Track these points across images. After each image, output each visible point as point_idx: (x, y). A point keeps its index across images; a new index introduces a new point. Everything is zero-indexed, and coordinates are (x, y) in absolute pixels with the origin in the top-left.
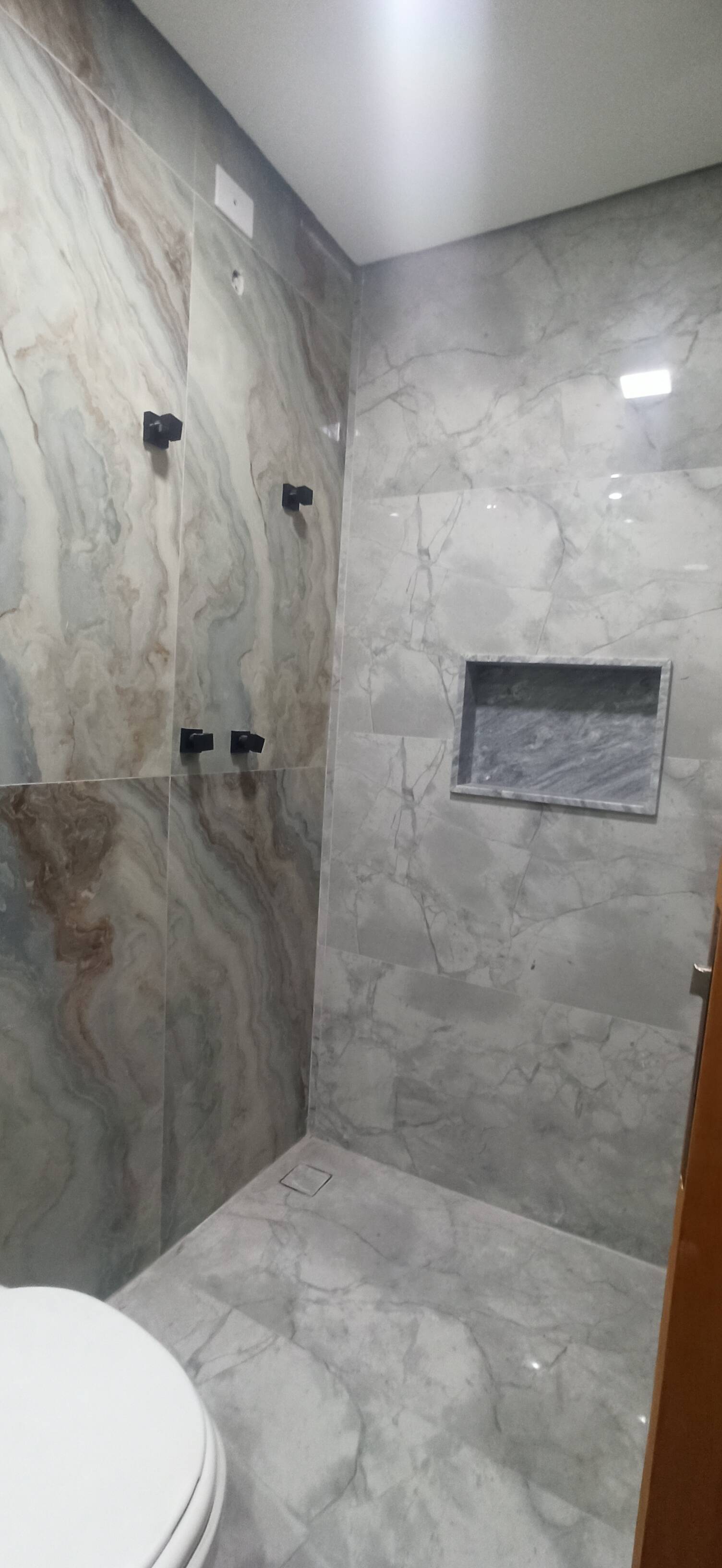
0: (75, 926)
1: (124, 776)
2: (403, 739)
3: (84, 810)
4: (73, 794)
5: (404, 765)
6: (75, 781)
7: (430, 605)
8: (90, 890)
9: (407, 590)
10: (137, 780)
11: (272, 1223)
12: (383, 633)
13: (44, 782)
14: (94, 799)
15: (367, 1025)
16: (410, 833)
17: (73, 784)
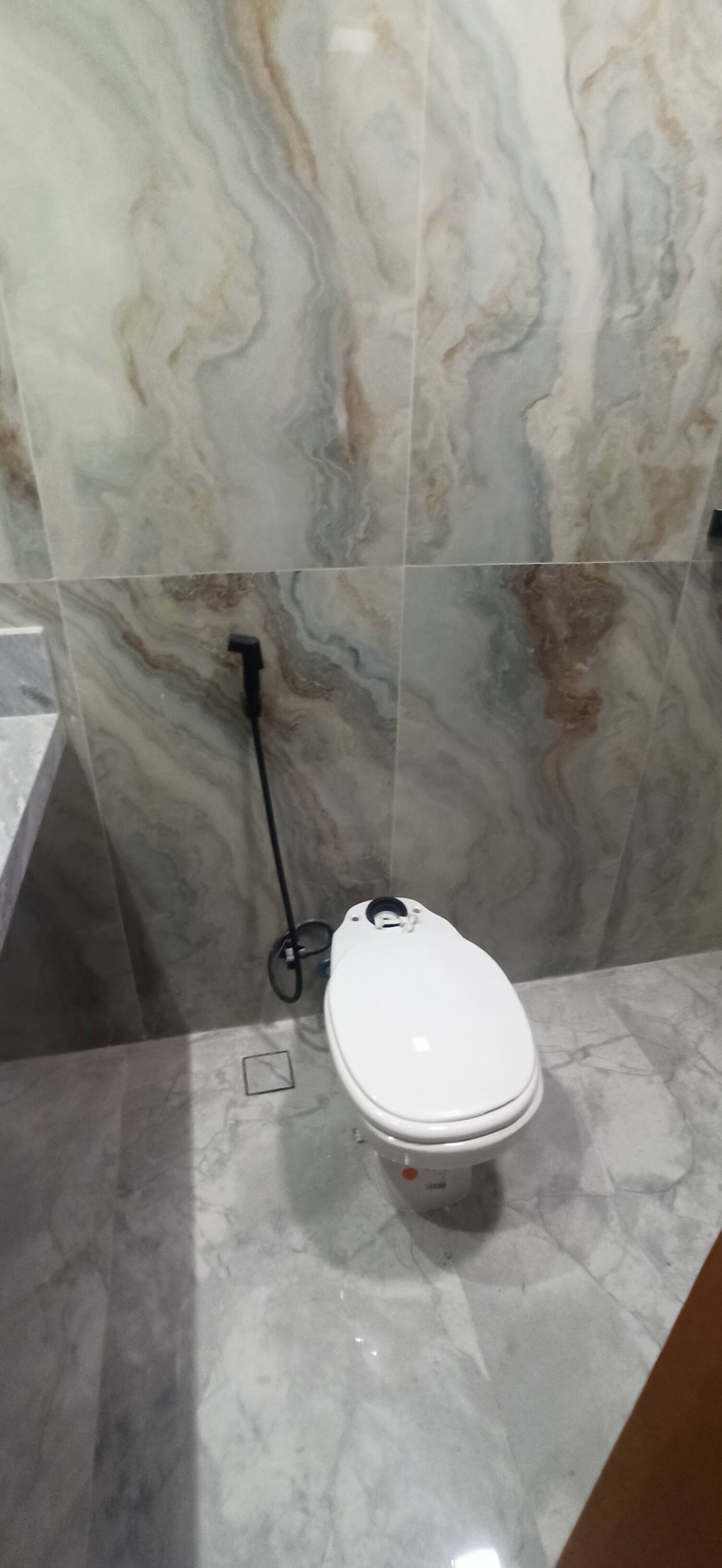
0: (566, 692)
1: (637, 559)
3: (590, 590)
4: (581, 575)
6: (585, 563)
8: (585, 664)
10: (651, 563)
13: (555, 562)
14: (601, 581)
17: (582, 566)
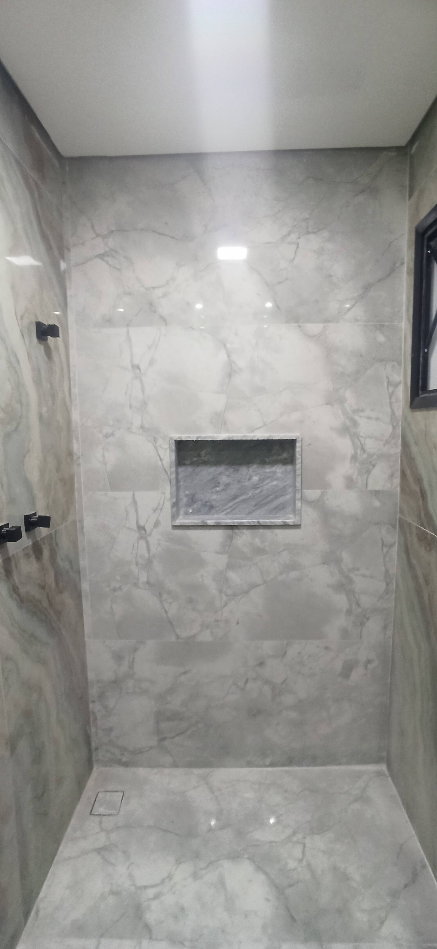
2: (134, 494)
5: (136, 511)
7: (144, 404)
9: (126, 393)
11: (99, 851)
12: (111, 423)
15: (130, 683)
16: (146, 555)
